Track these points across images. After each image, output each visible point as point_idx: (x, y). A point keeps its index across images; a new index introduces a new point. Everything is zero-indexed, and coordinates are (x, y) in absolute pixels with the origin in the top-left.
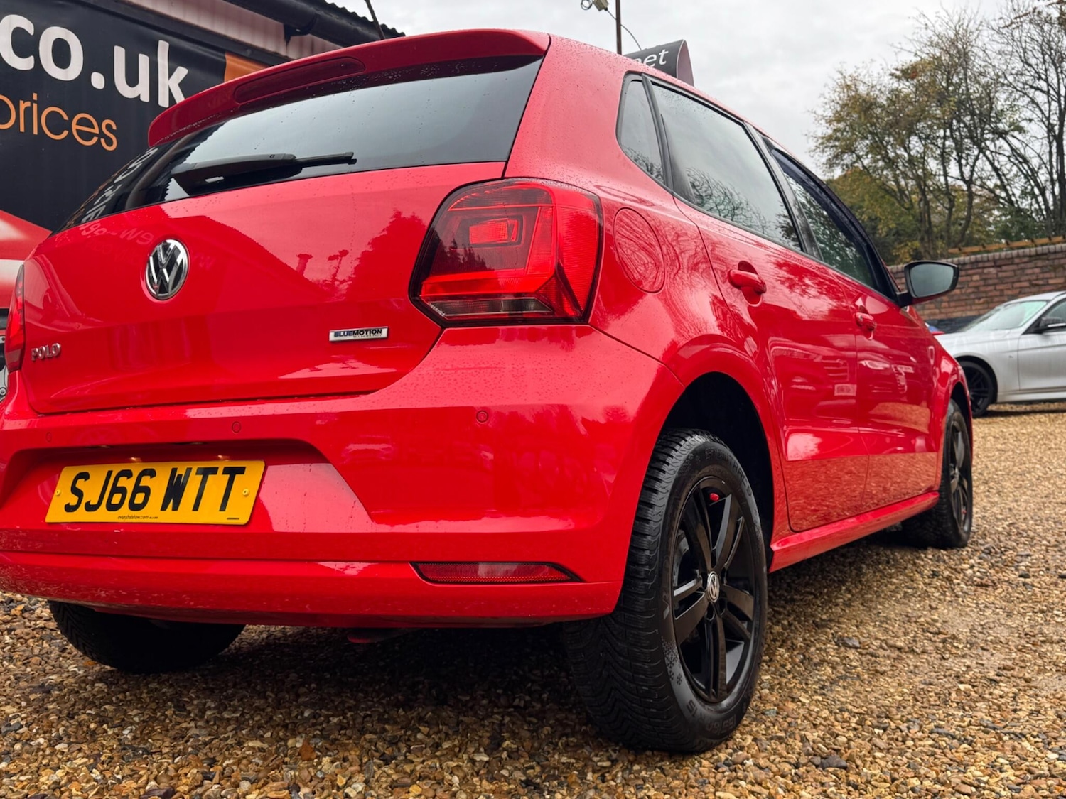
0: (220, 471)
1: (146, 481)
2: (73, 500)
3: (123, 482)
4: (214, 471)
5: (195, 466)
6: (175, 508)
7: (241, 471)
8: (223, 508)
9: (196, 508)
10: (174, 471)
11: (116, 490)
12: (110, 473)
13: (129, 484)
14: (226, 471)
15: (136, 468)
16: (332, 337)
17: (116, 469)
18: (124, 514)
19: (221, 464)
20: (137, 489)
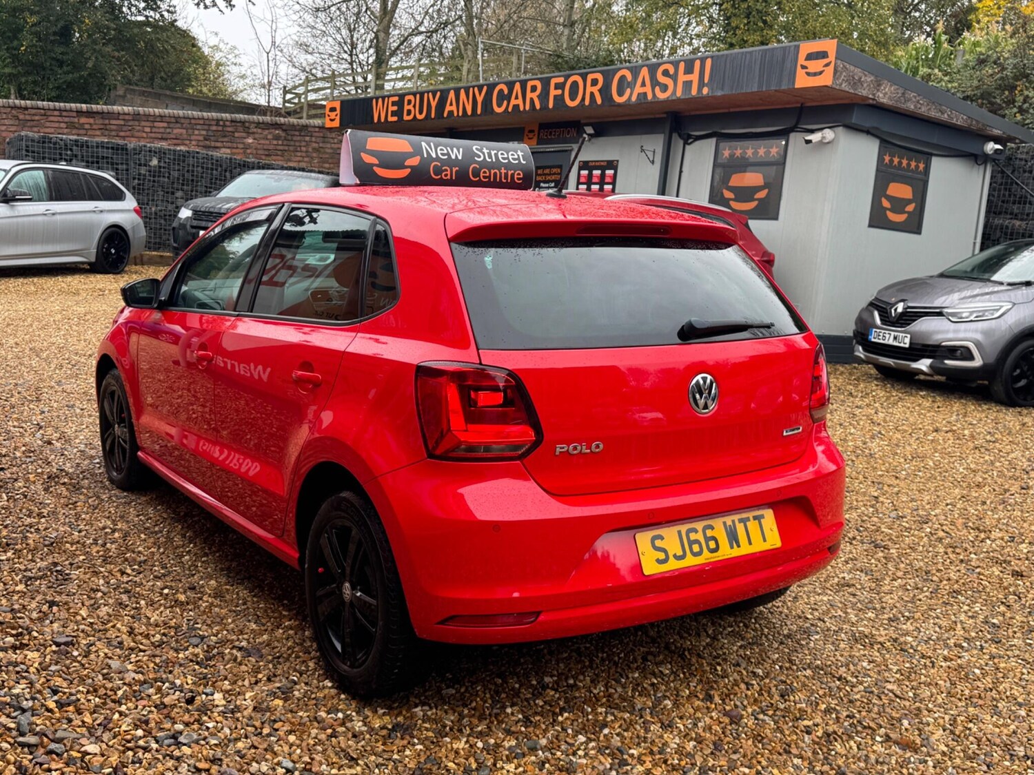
0: (751, 519)
1: (709, 533)
2: (662, 556)
3: (693, 536)
4: (748, 519)
5: (736, 517)
6: (739, 546)
7: (762, 517)
8: (765, 540)
9: (750, 543)
10: (725, 523)
11: (691, 543)
12: (679, 532)
13: (699, 536)
14: (755, 518)
15: (699, 525)
16: (785, 434)
17: (684, 528)
18: (706, 557)
19: (751, 514)
20: (707, 539)
